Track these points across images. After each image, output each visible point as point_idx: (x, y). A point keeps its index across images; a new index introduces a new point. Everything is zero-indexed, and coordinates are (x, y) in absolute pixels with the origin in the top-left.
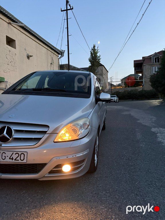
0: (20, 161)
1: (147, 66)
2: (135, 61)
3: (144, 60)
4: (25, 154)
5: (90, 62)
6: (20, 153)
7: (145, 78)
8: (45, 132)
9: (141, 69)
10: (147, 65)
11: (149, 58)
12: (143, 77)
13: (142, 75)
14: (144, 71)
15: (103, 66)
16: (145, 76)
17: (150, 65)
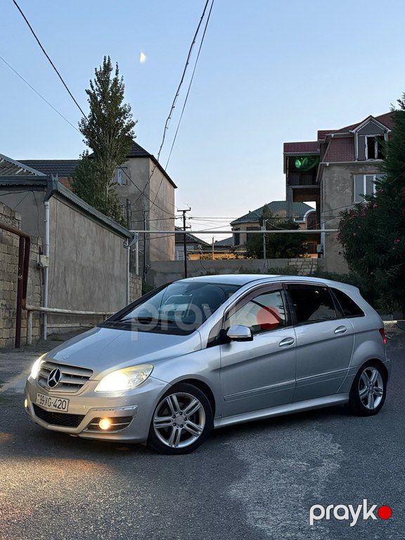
0: (61, 409)
1: (336, 169)
2: (288, 147)
3: (326, 145)
4: (67, 401)
5: (83, 137)
6: (62, 400)
7: (329, 222)
8: (87, 378)
9: (314, 183)
10: (338, 165)
11: (346, 136)
12: (322, 215)
13: (318, 206)
14: (326, 190)
15: (152, 157)
16: (327, 214)
17: (348, 166)
